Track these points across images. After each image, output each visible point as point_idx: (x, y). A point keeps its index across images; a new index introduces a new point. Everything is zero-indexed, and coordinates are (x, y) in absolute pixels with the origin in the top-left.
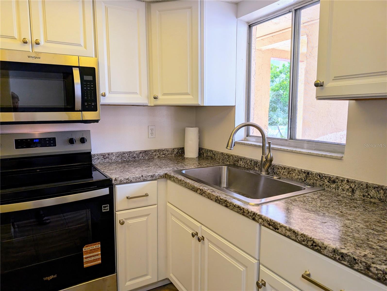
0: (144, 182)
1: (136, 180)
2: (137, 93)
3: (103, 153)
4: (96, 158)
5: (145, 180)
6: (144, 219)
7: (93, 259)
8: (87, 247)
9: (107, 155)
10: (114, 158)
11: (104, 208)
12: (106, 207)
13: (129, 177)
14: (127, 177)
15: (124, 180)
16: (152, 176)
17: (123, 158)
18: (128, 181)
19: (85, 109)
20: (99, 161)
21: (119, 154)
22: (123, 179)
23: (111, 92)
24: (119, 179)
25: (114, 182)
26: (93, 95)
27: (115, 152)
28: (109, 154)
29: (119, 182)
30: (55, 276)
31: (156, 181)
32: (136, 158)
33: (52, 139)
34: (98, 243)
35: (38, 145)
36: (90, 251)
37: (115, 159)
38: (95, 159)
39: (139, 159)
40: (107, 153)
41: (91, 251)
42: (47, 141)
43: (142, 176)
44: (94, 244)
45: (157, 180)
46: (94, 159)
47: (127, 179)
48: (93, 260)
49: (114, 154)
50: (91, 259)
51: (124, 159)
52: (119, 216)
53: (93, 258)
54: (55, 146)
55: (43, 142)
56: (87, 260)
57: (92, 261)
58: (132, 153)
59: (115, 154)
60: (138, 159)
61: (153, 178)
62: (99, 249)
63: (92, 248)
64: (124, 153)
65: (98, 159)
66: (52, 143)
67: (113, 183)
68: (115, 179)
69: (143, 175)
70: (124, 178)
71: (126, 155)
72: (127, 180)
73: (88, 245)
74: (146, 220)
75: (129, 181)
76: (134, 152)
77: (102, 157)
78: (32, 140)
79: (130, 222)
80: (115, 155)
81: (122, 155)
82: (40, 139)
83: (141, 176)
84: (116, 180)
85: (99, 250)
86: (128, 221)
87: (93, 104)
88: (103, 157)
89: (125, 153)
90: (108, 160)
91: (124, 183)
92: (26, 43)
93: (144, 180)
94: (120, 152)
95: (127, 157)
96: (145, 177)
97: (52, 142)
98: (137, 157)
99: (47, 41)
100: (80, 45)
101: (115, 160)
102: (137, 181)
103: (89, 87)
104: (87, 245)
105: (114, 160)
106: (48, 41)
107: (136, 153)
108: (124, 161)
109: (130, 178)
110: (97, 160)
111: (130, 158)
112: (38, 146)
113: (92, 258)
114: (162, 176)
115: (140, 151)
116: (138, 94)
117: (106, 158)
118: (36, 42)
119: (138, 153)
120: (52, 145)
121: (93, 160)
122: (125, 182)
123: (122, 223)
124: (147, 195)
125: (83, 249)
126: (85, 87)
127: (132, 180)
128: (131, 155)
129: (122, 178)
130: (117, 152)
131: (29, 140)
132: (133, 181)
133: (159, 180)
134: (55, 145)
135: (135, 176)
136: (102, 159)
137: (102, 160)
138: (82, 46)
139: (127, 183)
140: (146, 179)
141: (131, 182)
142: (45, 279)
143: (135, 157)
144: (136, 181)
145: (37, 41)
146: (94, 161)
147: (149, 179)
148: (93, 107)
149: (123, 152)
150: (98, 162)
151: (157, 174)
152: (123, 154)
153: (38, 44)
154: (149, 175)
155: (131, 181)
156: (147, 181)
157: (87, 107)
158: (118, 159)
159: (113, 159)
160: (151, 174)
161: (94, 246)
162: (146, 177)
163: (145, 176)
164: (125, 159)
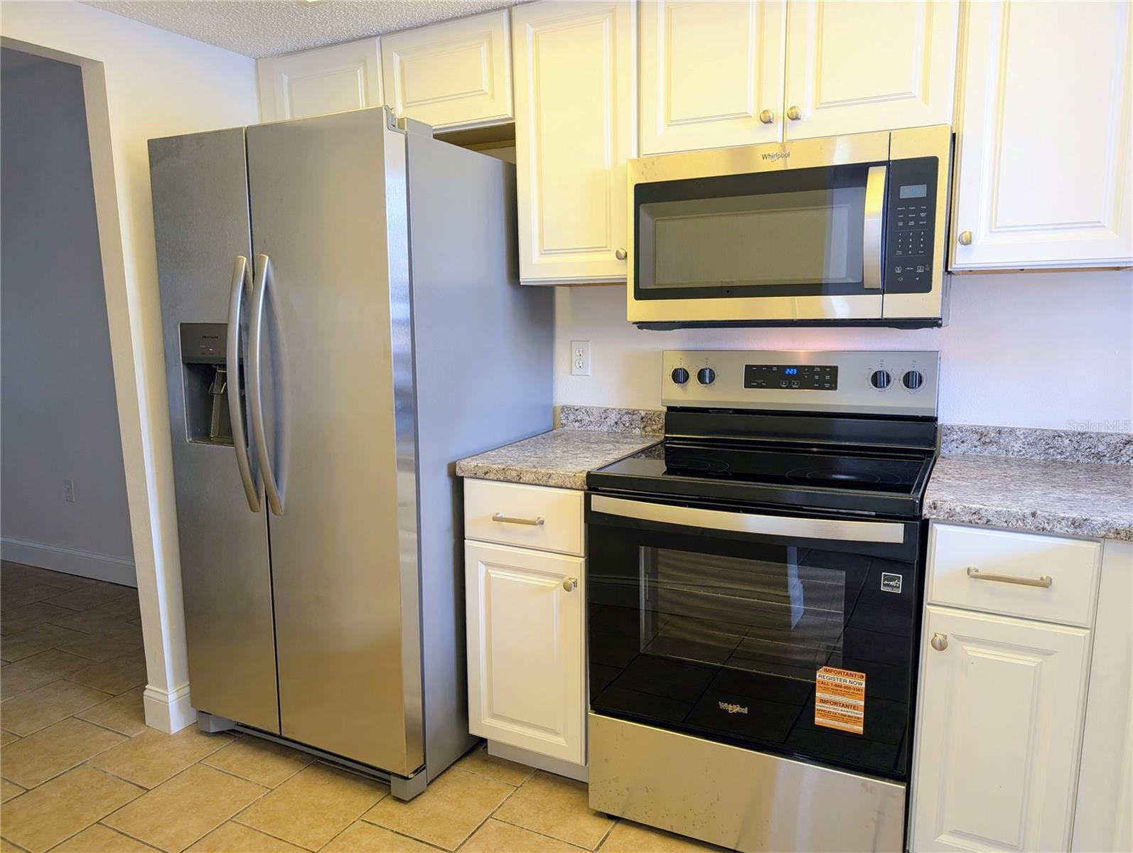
0: (1040, 537)
1: (1006, 522)
2: (1098, 224)
3: (981, 426)
4: (955, 437)
5: (1043, 529)
6: (1031, 661)
7: (840, 712)
8: (826, 670)
9: (993, 435)
10: (1017, 446)
11: (886, 582)
12: (893, 579)
13: (982, 507)
14: (977, 506)
15: (962, 514)
16: (1075, 523)
17: (1052, 450)
18: (979, 521)
19: (892, 284)
20: (963, 448)
21: (1039, 435)
22: (958, 510)
23: (996, 227)
24: (946, 506)
25: (929, 512)
26: (922, 243)
27: (1026, 429)
28: (999, 432)
29: (946, 516)
30: (745, 711)
31: (1095, 544)
32: (1106, 460)
33: (828, 370)
34: (860, 674)
35: (794, 384)
36: (834, 687)
37: (1020, 451)
38: (953, 441)
39: (1120, 463)
40: (995, 428)
41: (837, 688)
42: (817, 373)
43: (1034, 515)
44: (849, 672)
45: (1099, 542)
46: (949, 441)
47: (973, 511)
48: (842, 715)
49: (1018, 433)
50: (836, 709)
51: (1053, 455)
52: (934, 621)
53: (842, 710)
54: (835, 388)
55: (806, 377)
56: (825, 709)
57: (837, 715)
58: (1090, 437)
59: (1024, 433)
60: (1113, 462)
61: (1078, 530)
62: (860, 692)
63: (840, 679)
64: (1057, 435)
65: (963, 442)
66: (827, 382)
67: (923, 514)
68: (934, 504)
69: (1039, 512)
70: (965, 507)
71: (1067, 442)
72: (975, 517)
73: (830, 668)
74: (1035, 667)
75: (979, 519)
76: (1100, 437)
77: (976, 436)
78: (782, 368)
79: (973, 651)
80: (1022, 437)
81: (1050, 441)
82: (800, 368)
83: (1028, 512)
84: (935, 508)
85: (859, 694)
86: (965, 648)
87: (920, 271)
88: (980, 439)
89: (1059, 436)
90: (994, 448)
91: (962, 524)
92: (768, 122)
93: (1041, 531)
94: (1043, 430)
95: (1069, 449)
96: (1044, 519)
97: (827, 377)
98: (1108, 455)
99: (821, 106)
100: (909, 95)
101: (1021, 453)
102: (1010, 525)
103: (912, 219)
104: (828, 668)
105: (1016, 454)
106: (822, 104)
107: (1107, 439)
108: (1054, 461)
109: (986, 510)
110: (957, 443)
111: (1079, 454)
112: (794, 386)
113: (840, 710)
114: (1123, 534)
115: (1125, 437)
116: (1104, 226)
117: (989, 443)
118: (792, 113)
119: (1115, 440)
120: (827, 385)
121: (944, 442)
122: (966, 519)
123: (942, 647)
124: (1045, 584)
125: (818, 674)
126: (901, 220)
127: (991, 519)
128: (1085, 444)
129: (957, 506)
130: (1030, 429)
131: (775, 369)
132: (994, 521)
133: (1108, 543)
134: (833, 386)
135: (1005, 509)
136: (976, 443)
137: (976, 447)
138: (914, 97)
139: (970, 524)
140: (1048, 528)
141: (988, 525)
142: (723, 706)
143: (1100, 456)
144: (1005, 524)
145: (794, 110)
146: (947, 447)
147: (1062, 531)
148: (918, 279)
149: (1055, 431)
150: (959, 451)
151: (1099, 519)
152: (1054, 437)
153: (795, 118)
154: (1062, 515)
155: (988, 521)
156: (1051, 533)
157: (900, 279)
158: (1033, 450)
159: (1014, 451)
160: (1074, 516)
161: (848, 680)
162: (1049, 520)
163: (1045, 517)
164: (1059, 456)
